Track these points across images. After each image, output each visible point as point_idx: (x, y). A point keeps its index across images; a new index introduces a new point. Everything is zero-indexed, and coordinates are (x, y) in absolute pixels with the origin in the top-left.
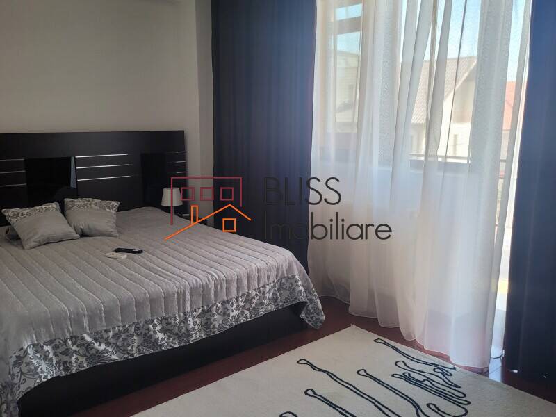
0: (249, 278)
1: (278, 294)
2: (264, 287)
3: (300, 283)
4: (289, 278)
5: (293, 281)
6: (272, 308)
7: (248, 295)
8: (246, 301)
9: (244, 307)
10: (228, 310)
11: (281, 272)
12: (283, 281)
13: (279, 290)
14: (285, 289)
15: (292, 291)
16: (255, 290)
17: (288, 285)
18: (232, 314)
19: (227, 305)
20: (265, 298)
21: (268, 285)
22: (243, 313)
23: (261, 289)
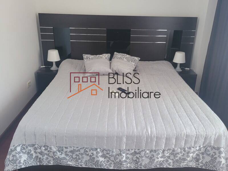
0: (177, 139)
1: (201, 156)
2: (190, 148)
3: (223, 155)
4: (214, 148)
5: (217, 152)
6: (193, 165)
7: (174, 151)
8: (172, 154)
9: (169, 157)
10: (154, 156)
11: (208, 141)
12: (209, 148)
13: (203, 154)
14: (209, 155)
15: (214, 159)
16: (181, 149)
17: (211, 152)
18: (156, 160)
19: (154, 154)
20: (188, 156)
21: (194, 148)
22: (167, 161)
23: (186, 149)
